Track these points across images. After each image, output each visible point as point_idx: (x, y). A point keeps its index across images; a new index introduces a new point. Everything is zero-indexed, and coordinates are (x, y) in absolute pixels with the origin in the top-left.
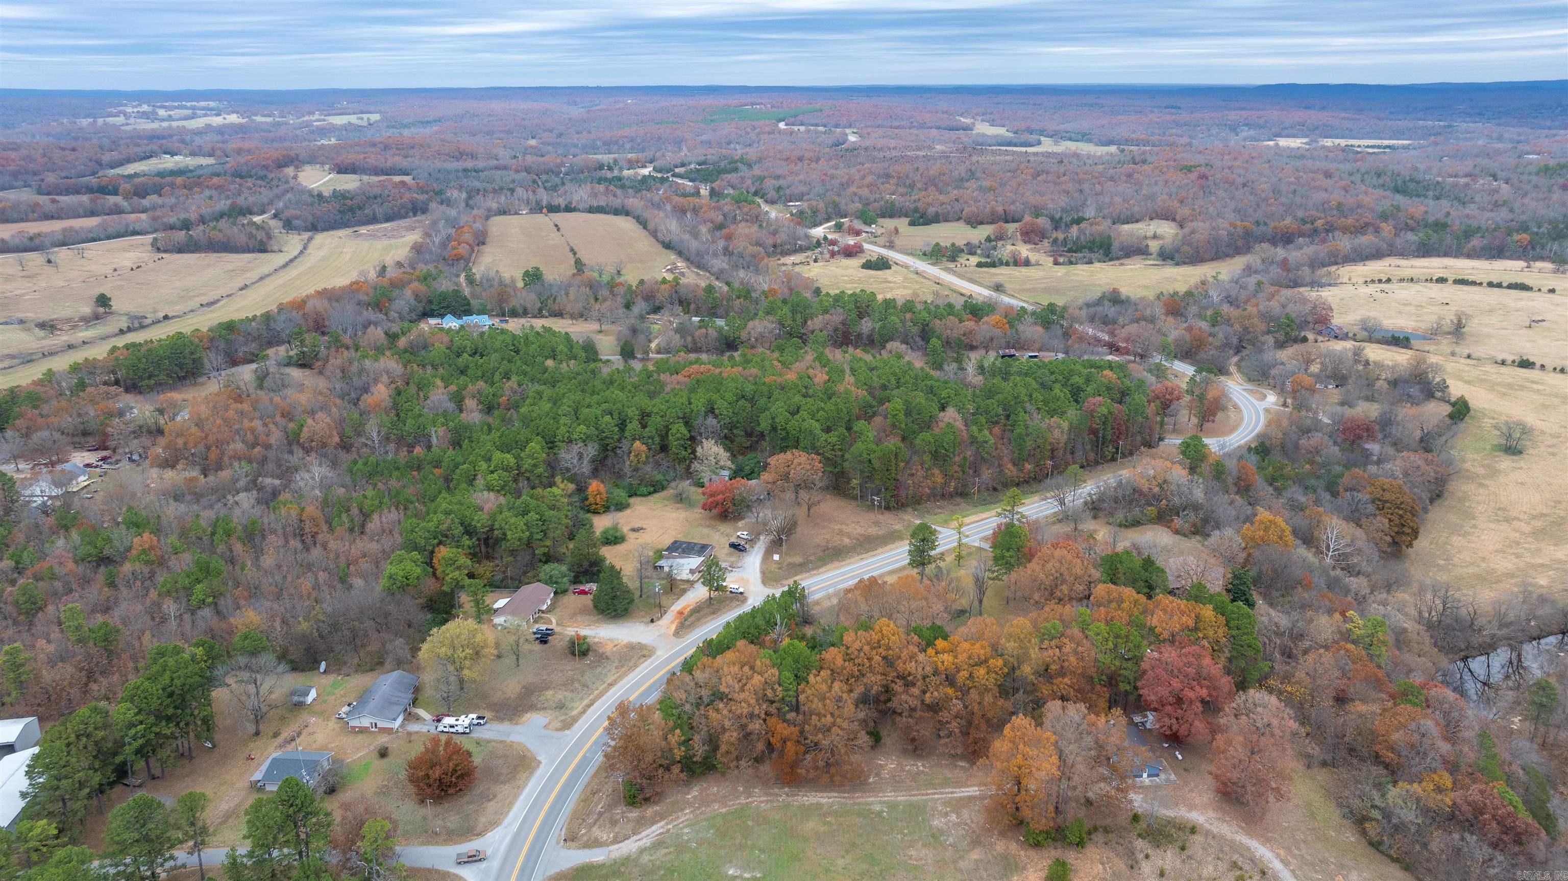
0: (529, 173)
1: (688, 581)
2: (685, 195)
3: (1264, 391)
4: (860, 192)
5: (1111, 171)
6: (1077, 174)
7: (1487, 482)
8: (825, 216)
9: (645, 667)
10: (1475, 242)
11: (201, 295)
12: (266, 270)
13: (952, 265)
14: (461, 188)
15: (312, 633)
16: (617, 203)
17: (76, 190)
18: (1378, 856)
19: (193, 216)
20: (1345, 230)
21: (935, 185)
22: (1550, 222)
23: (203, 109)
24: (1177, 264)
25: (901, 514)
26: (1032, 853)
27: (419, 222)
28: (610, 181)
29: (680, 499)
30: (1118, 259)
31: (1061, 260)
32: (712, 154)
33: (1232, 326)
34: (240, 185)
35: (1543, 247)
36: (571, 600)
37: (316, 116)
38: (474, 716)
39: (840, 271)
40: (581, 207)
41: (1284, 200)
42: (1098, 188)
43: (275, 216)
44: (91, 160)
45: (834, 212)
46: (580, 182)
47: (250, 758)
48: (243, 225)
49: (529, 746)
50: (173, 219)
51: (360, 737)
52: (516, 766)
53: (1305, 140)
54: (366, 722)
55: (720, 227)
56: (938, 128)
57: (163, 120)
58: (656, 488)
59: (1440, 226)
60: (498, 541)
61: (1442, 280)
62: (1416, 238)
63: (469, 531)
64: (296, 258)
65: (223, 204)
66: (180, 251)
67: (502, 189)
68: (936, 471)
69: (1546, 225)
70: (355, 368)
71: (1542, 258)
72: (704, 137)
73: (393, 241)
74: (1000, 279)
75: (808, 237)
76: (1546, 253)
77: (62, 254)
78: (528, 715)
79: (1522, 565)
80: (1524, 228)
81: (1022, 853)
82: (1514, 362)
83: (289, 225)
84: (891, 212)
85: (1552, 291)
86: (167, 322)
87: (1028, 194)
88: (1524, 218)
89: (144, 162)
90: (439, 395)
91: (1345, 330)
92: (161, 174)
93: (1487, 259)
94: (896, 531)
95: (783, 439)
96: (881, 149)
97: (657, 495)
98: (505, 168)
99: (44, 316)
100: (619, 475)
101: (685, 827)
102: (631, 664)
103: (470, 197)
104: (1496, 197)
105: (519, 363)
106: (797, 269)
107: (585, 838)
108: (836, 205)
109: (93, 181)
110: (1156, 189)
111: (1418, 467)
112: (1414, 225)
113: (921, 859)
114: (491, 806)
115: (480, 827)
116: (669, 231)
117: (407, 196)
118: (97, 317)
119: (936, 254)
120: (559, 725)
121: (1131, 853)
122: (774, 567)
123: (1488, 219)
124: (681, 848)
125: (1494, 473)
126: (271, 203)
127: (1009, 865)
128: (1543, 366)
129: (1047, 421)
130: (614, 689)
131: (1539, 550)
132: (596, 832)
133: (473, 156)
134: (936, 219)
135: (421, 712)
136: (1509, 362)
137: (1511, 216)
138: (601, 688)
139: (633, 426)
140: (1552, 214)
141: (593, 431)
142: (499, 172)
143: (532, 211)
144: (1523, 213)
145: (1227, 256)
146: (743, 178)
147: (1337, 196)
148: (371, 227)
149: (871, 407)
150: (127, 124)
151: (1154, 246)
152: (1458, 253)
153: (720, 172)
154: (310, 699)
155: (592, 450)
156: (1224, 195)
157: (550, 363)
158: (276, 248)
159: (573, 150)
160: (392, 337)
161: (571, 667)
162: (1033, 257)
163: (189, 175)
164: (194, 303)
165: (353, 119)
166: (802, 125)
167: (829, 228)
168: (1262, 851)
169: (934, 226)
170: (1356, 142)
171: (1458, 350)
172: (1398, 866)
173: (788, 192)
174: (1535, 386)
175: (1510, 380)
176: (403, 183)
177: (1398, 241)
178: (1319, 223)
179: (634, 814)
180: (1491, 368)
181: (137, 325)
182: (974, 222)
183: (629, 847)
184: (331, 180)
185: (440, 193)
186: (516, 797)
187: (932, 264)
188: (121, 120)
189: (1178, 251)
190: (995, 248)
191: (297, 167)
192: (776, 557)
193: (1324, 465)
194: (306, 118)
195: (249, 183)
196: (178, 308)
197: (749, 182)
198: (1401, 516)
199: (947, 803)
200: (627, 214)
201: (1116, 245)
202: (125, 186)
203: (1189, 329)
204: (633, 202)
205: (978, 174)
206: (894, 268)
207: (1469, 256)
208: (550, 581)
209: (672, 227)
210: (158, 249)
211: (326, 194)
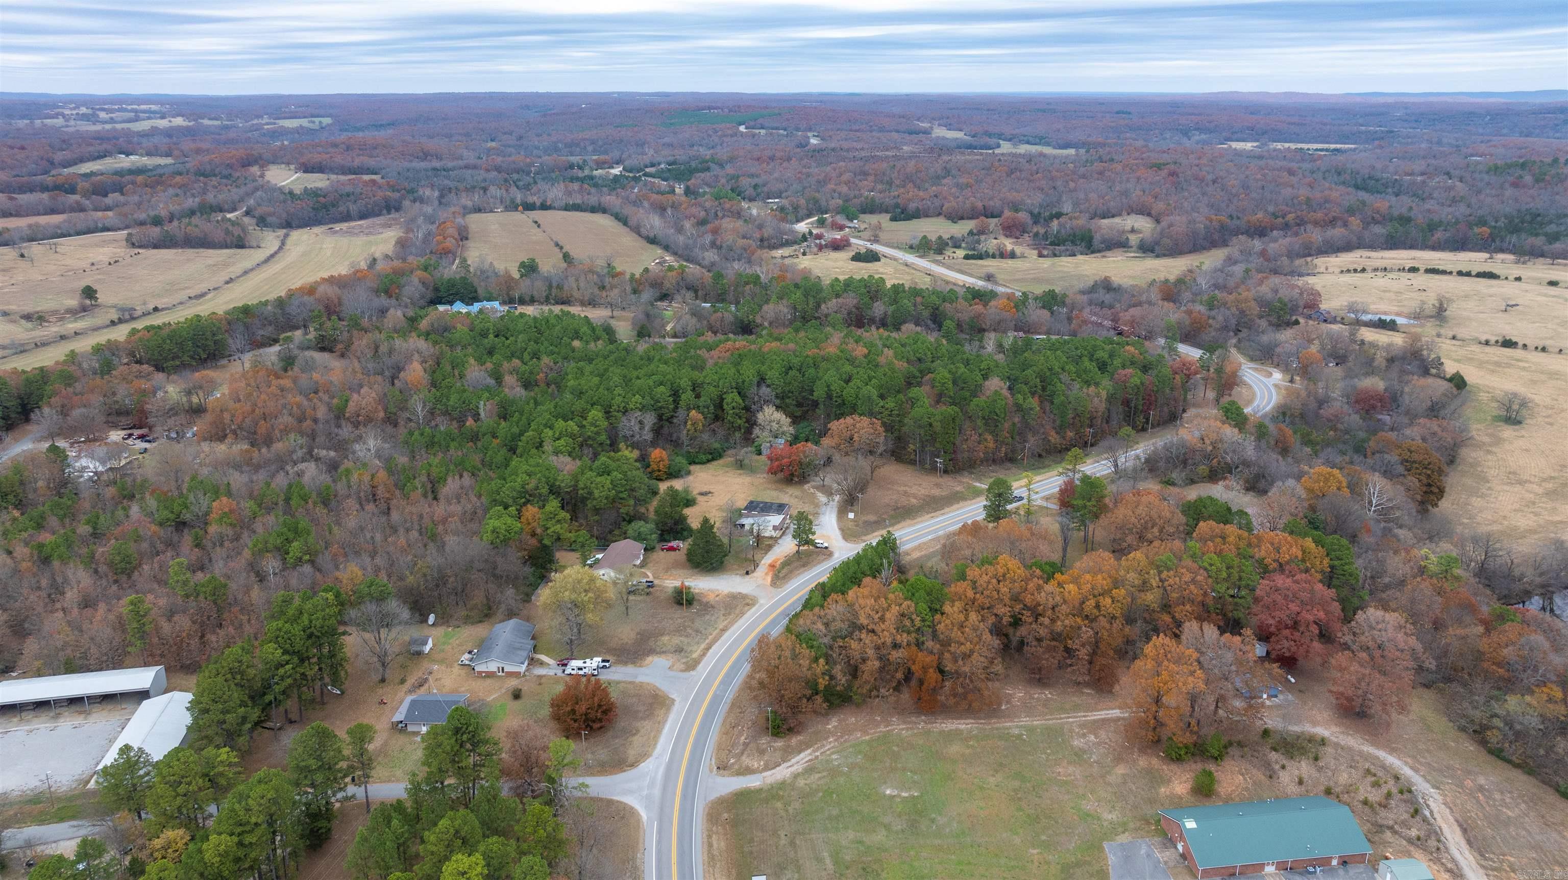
0: (500, 172)
1: (771, 538)
2: (662, 193)
3: (1270, 370)
4: (839, 189)
5: (1082, 170)
6: (1050, 172)
7: (1494, 449)
8: (805, 211)
9: (751, 615)
10: (1439, 235)
11: (187, 288)
12: (248, 264)
13: (940, 258)
14: (432, 186)
15: (419, 586)
16: (593, 200)
17: (30, 189)
18: (1500, 762)
19: (164, 213)
20: (1316, 223)
21: (912, 181)
22: (1506, 217)
23: (144, 112)
24: (1158, 256)
25: (959, 478)
26: (1174, 767)
27: (394, 219)
28: (582, 180)
29: (740, 465)
30: (1099, 251)
31: (1045, 252)
32: (681, 155)
33: (1228, 309)
34: (205, 184)
35: (1502, 240)
36: (660, 556)
37: (266, 119)
38: (600, 659)
39: (830, 264)
40: (556, 205)
41: (1254, 195)
42: (1072, 185)
43: (247, 213)
44: (42, 159)
45: (816, 209)
46: (553, 181)
47: (382, 703)
48: (218, 221)
49: (658, 685)
50: (142, 216)
51: (489, 681)
52: (651, 704)
53: (1255, 144)
54: (492, 667)
55: (702, 223)
56: (898, 131)
57: (106, 122)
58: (714, 456)
59: (1405, 220)
60: (584, 500)
61: (1414, 270)
62: (1384, 231)
63: (554, 491)
64: (276, 253)
65: (191, 202)
66: (156, 246)
67: (474, 187)
68: (989, 437)
69: (1503, 219)
70: (383, 348)
71: (1502, 250)
72: (666, 140)
73: (371, 238)
74: (991, 270)
75: (793, 232)
76: (1505, 245)
77: (35, 249)
78: (650, 659)
79: (1541, 522)
80: (1482, 222)
81: (1165, 767)
82: (1497, 342)
83: (262, 222)
84: (870, 208)
85: (1518, 279)
86: (158, 314)
87: (1004, 190)
88: (1480, 212)
89: (99, 162)
90: (476, 373)
91: (1333, 314)
92: (120, 173)
93: (1451, 251)
94: (958, 492)
95: (839, 406)
96: (848, 150)
97: (715, 463)
98: (475, 167)
99: (29, 309)
100: (676, 444)
101: (832, 753)
102: (737, 611)
103: (442, 196)
104: (1452, 194)
105: (546, 343)
106: (787, 261)
107: (736, 767)
108: (816, 201)
109: (48, 180)
110: (1129, 186)
111: (1434, 434)
112: (1380, 219)
113: (1070, 775)
114: (637, 740)
115: (631, 759)
116: (652, 227)
117: (380, 194)
118: (84, 309)
119: (924, 247)
120: (682, 667)
121: (1268, 765)
122: (851, 525)
123: (1448, 214)
124: (834, 772)
125: (1498, 441)
126: (242, 200)
127: (1155, 779)
128: (1525, 346)
129: (1085, 390)
130: (727, 634)
131: (1554, 509)
132: (746, 761)
133: (439, 157)
134: (916, 215)
135: (543, 658)
136: (1493, 342)
137: (1468, 211)
138: (714, 633)
139: (687, 396)
140: (1507, 209)
141: (648, 400)
142: (470, 171)
143: (507, 209)
144: (1480, 208)
145: (1204, 249)
146: (717, 176)
147: (1304, 192)
148: (346, 224)
149: (915, 377)
150: (67, 126)
151: (1134, 239)
152: (1425, 247)
153: (692, 172)
154: (427, 649)
155: (650, 419)
156: (1196, 190)
157: (576, 343)
158: (255, 244)
159: (535, 152)
160: (413, 321)
161: (679, 615)
162: (1018, 250)
163: (150, 174)
164: (183, 296)
165: (304, 122)
166: (762, 128)
167: (812, 223)
168: (1391, 760)
169: (915, 222)
170: (1305, 146)
171: (1443, 331)
172: (1519, 771)
173: (765, 189)
174: (1521, 364)
175: (1496, 359)
176: (374, 182)
177: (1367, 234)
178: (1290, 217)
179: (779, 743)
180: (1476, 348)
181: (127, 316)
182: (955, 217)
183: (782, 772)
184: (298, 179)
185: (412, 191)
186: (659, 732)
187: (920, 257)
188: (60, 121)
189: (1157, 243)
190: (978, 242)
191: (262, 167)
192: (851, 515)
193: (1347, 432)
194: (255, 122)
195: (214, 181)
196: (166, 300)
197: (723, 181)
198: (1429, 476)
199: (1082, 726)
200: (604, 211)
201: (1097, 238)
202: (82, 185)
203: (1189, 312)
204: (610, 199)
205: (954, 172)
206: (883, 260)
207: (1434, 248)
208: (639, 538)
209: (655, 223)
210: (133, 244)
211: (297, 191)
